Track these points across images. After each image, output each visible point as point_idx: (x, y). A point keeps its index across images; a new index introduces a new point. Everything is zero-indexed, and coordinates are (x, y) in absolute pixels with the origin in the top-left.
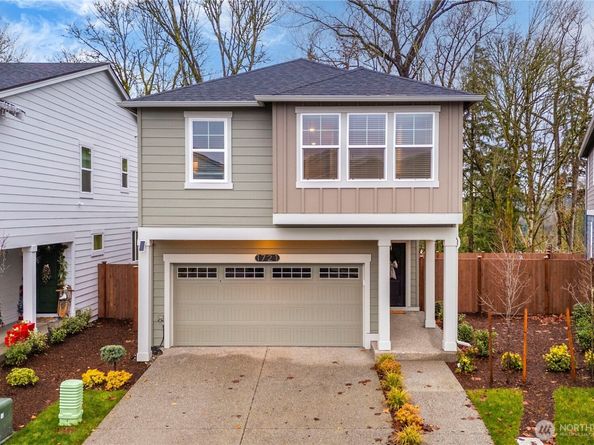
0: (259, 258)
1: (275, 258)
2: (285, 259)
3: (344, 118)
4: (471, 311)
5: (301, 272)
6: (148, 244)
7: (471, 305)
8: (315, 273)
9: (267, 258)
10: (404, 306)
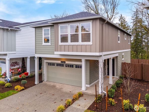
0: (62, 62)
1: (65, 62)
2: (67, 62)
3: (69, 26)
4: (139, 79)
5: (72, 66)
6: (37, 58)
7: (139, 77)
8: (74, 66)
9: (63, 62)
10: (114, 76)
